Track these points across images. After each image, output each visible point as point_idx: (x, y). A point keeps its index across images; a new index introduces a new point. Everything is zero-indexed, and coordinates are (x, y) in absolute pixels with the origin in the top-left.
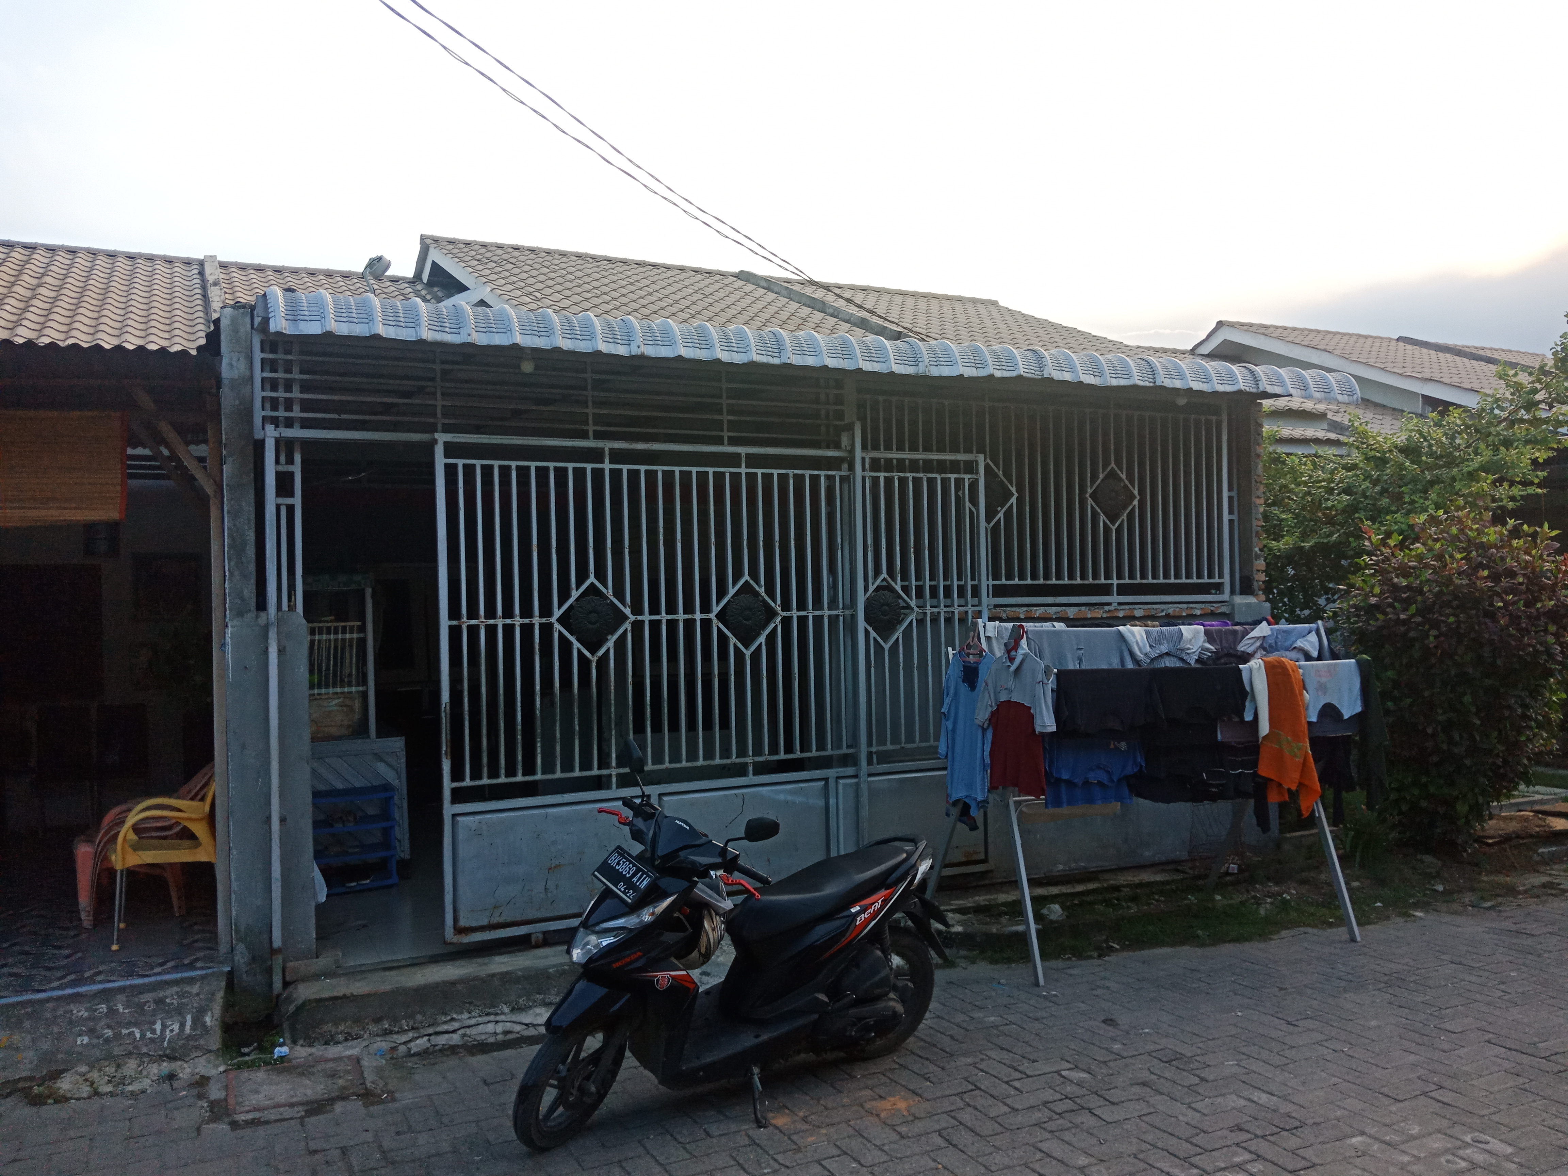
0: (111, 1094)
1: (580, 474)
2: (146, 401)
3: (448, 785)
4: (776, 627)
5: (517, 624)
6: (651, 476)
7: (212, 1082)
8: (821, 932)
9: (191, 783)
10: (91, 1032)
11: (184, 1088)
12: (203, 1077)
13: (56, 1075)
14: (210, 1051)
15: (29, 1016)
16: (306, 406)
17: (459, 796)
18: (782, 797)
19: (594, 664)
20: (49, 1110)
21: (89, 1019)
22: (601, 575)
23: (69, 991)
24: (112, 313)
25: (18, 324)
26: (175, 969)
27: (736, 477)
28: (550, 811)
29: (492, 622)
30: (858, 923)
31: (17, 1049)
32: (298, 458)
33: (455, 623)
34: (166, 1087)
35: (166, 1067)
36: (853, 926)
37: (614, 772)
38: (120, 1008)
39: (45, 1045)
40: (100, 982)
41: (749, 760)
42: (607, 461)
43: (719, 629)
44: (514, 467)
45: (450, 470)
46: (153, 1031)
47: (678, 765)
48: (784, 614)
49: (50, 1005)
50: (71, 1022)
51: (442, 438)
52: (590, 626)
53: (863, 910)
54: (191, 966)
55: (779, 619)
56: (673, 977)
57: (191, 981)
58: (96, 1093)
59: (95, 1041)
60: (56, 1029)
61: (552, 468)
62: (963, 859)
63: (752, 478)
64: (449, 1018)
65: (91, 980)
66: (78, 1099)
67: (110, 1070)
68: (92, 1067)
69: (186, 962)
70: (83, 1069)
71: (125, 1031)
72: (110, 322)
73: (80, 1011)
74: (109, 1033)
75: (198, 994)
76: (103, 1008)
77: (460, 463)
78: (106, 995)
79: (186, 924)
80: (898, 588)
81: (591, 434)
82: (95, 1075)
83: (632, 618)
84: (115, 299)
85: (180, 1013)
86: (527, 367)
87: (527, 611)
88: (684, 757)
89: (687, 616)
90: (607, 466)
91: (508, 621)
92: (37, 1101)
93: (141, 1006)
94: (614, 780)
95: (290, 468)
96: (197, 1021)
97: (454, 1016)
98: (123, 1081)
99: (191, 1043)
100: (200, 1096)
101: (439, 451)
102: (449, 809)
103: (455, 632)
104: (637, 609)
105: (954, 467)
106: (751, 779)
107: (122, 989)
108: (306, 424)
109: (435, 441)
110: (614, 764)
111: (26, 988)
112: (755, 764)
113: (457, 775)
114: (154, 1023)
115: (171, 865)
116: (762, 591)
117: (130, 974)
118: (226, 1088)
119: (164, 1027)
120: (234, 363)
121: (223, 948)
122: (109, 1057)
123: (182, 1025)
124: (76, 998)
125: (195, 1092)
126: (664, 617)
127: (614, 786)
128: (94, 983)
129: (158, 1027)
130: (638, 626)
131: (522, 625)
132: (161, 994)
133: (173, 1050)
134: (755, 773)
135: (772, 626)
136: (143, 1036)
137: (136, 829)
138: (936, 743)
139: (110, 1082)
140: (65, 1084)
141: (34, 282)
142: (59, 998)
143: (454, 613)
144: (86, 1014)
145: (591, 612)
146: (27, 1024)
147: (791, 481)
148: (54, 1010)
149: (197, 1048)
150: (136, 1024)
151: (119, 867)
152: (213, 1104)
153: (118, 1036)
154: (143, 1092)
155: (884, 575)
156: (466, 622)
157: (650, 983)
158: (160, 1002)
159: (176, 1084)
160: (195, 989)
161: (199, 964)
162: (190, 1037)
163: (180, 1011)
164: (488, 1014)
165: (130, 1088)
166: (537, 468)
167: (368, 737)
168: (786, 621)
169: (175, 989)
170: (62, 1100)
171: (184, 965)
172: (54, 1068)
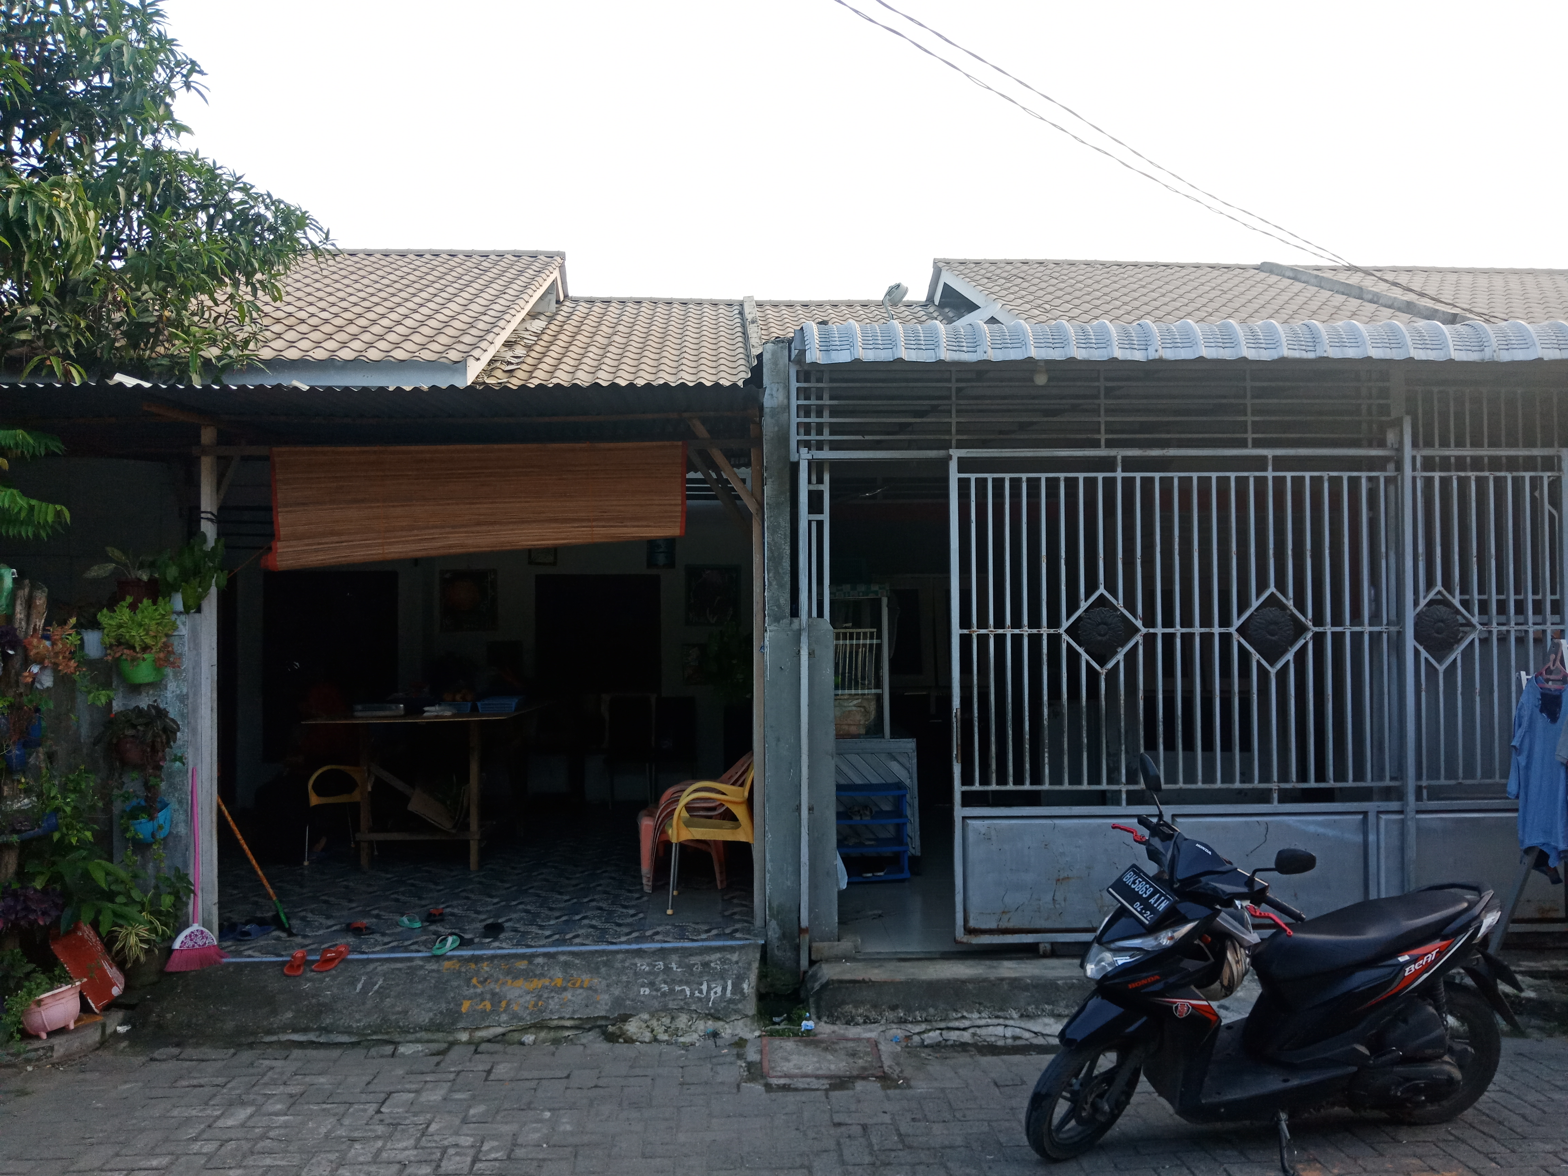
0: (668, 1043)
1: (1091, 483)
2: (701, 431)
3: (958, 788)
4: (1306, 644)
5: (1026, 634)
6: (1166, 483)
7: (749, 1044)
8: (1361, 979)
9: (731, 771)
10: (652, 985)
11: (725, 1047)
12: (741, 1039)
13: (625, 1018)
14: (747, 1016)
15: (605, 964)
16: (835, 429)
17: (969, 799)
18: (1312, 829)
19: (1103, 677)
20: (621, 1048)
21: (649, 973)
22: (1111, 587)
23: (634, 946)
24: (670, 353)
25: (598, 368)
26: (718, 937)
27: (1261, 483)
28: (1057, 822)
29: (1000, 631)
30: (1407, 974)
31: (596, 991)
32: (827, 478)
33: (966, 631)
34: (710, 1042)
35: (711, 1025)
36: (1401, 976)
37: (1124, 788)
38: (674, 966)
39: (617, 992)
40: (658, 941)
41: (1274, 786)
42: (1119, 469)
43: (1239, 644)
44: (1024, 479)
45: (964, 485)
46: (701, 992)
47: (1193, 786)
48: (1317, 629)
49: (620, 957)
50: (635, 973)
51: (956, 454)
52: (1099, 638)
53: (1414, 961)
54: (731, 936)
55: (1309, 635)
56: (1193, 1006)
57: (732, 949)
58: (655, 1039)
59: (654, 993)
60: (624, 978)
61: (1062, 479)
62: (1537, 916)
63: (1279, 482)
64: (959, 1015)
65: (651, 939)
66: (641, 1042)
67: (666, 1021)
68: (652, 1015)
69: (728, 931)
70: (646, 1016)
71: (677, 988)
72: (668, 363)
73: (643, 965)
74: (665, 987)
75: (737, 963)
76: (661, 965)
77: (973, 477)
78: (663, 953)
79: (726, 897)
80: (1456, 602)
81: (1103, 442)
82: (654, 1023)
83: (1144, 630)
84: (672, 341)
85: (723, 978)
86: (1041, 380)
87: (1035, 622)
88: (1200, 777)
89: (1203, 630)
90: (1119, 474)
91: (1017, 631)
92: (611, 1038)
93: (690, 967)
94: (1124, 796)
95: (820, 487)
96: (737, 988)
97: (965, 1014)
98: (676, 1032)
99: (731, 1006)
100: (740, 1056)
101: (953, 466)
102: (959, 812)
103: (965, 641)
104: (1149, 621)
105: (1530, 463)
106: (1275, 806)
107: (675, 950)
108: (835, 446)
109: (950, 457)
110: (1124, 779)
111: (601, 940)
112: (1280, 790)
113: (967, 779)
114: (701, 984)
115: (715, 842)
116: (1290, 604)
117: (682, 938)
118: (761, 1052)
119: (709, 989)
120: (774, 393)
121: (758, 922)
122: (665, 1009)
123: (724, 989)
124: (639, 953)
125: (735, 1051)
126: (1178, 630)
127: (1124, 802)
128: (653, 941)
129: (704, 987)
130: (1150, 640)
131: (1030, 636)
132: (707, 958)
133: (717, 1010)
134: (1281, 801)
135: (1301, 642)
136: (692, 994)
137: (689, 808)
138: (1503, 781)
139: (666, 1031)
140: (632, 1027)
141: (610, 331)
142: (627, 951)
143: (965, 622)
144: (647, 969)
145: (1099, 624)
146: (603, 970)
147: (1326, 485)
148: (623, 961)
149: (736, 1011)
150: (687, 983)
151: (674, 840)
152: (750, 1065)
153: (672, 991)
154: (693, 1044)
155: (1439, 587)
156: (975, 631)
157: (1168, 1010)
158: (706, 965)
159: (720, 1042)
160: (735, 957)
161: (738, 935)
162: (731, 1001)
163: (722, 976)
164: (997, 1017)
165: (682, 1039)
166: (1047, 479)
167: (883, 737)
168: (1319, 638)
169: (718, 955)
170: (630, 1041)
171: (725, 934)
172: (622, 1012)
